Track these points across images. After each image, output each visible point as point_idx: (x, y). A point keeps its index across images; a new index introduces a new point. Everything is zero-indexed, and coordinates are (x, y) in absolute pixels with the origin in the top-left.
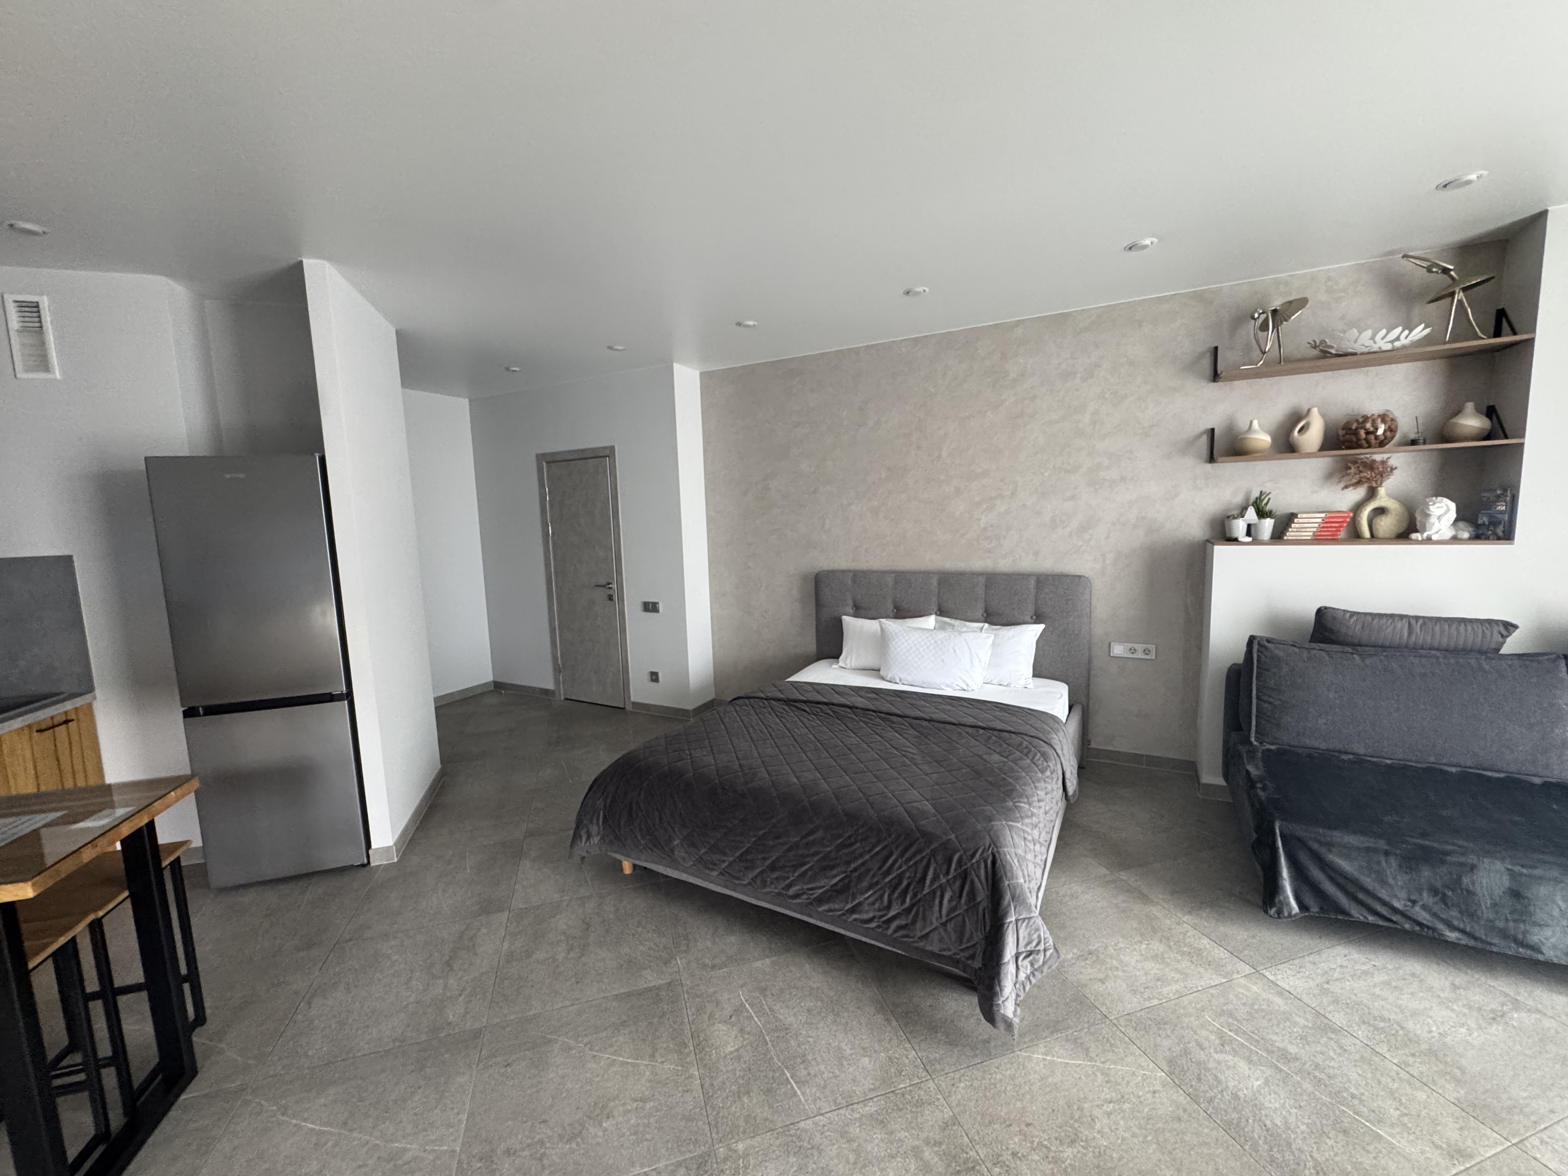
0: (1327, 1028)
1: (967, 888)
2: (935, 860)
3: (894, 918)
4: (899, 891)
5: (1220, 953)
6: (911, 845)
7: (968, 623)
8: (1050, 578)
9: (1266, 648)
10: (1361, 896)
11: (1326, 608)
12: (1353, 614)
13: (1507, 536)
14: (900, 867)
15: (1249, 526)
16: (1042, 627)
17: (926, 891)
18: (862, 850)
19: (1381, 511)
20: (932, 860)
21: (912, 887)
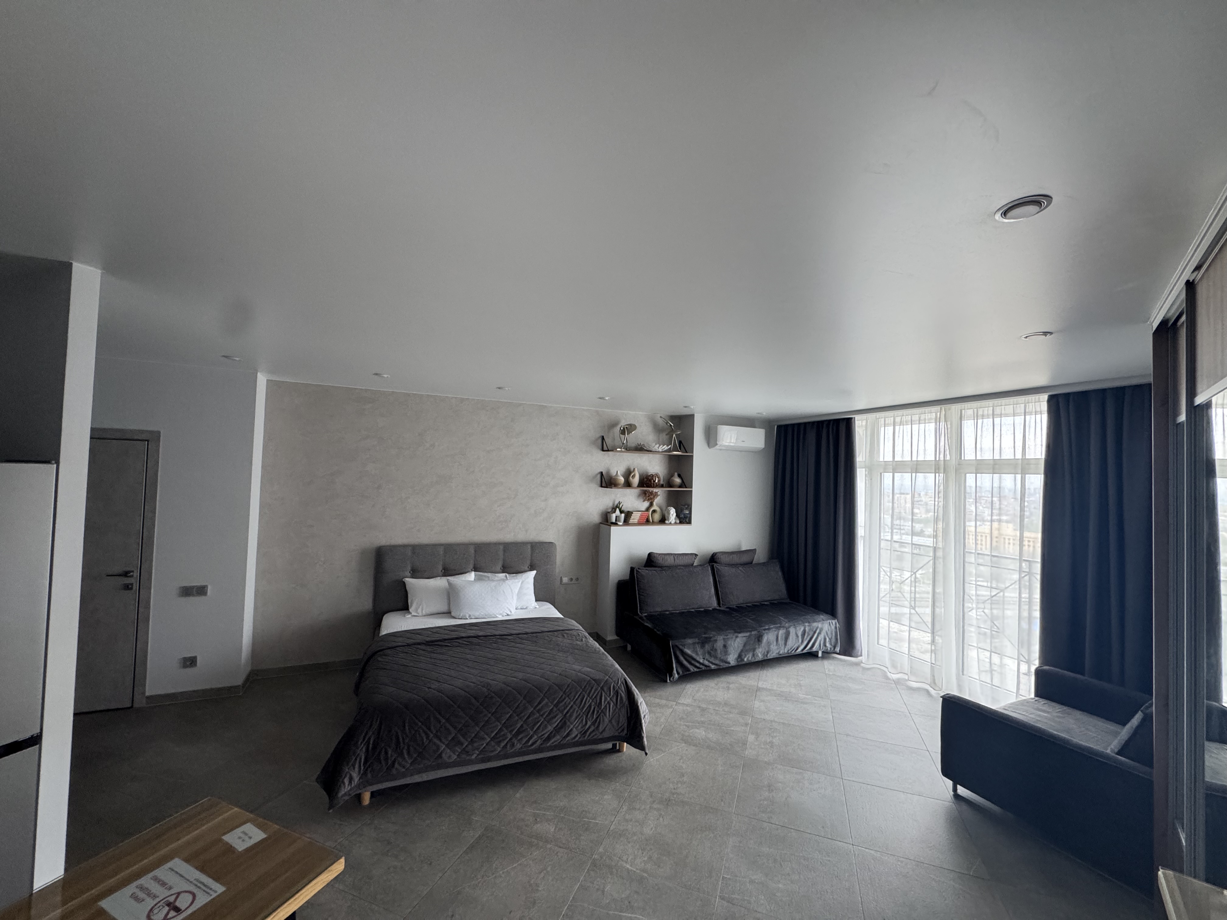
0: (703, 710)
1: (619, 697)
2: (604, 691)
3: (589, 727)
4: (590, 713)
5: (664, 702)
6: (592, 688)
7: (496, 574)
8: (538, 544)
9: (638, 571)
10: (693, 662)
11: (652, 553)
12: (660, 554)
13: (689, 522)
14: (589, 701)
15: (616, 517)
16: (534, 572)
17: (603, 707)
18: (569, 701)
19: (654, 511)
20: (603, 692)
21: (596, 709)
